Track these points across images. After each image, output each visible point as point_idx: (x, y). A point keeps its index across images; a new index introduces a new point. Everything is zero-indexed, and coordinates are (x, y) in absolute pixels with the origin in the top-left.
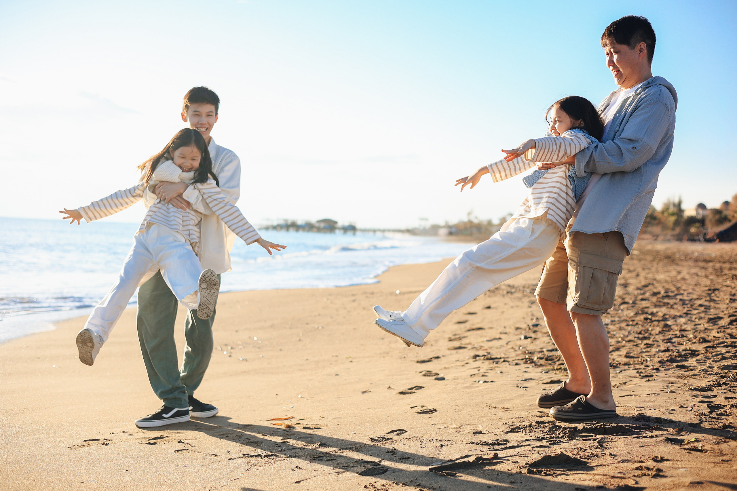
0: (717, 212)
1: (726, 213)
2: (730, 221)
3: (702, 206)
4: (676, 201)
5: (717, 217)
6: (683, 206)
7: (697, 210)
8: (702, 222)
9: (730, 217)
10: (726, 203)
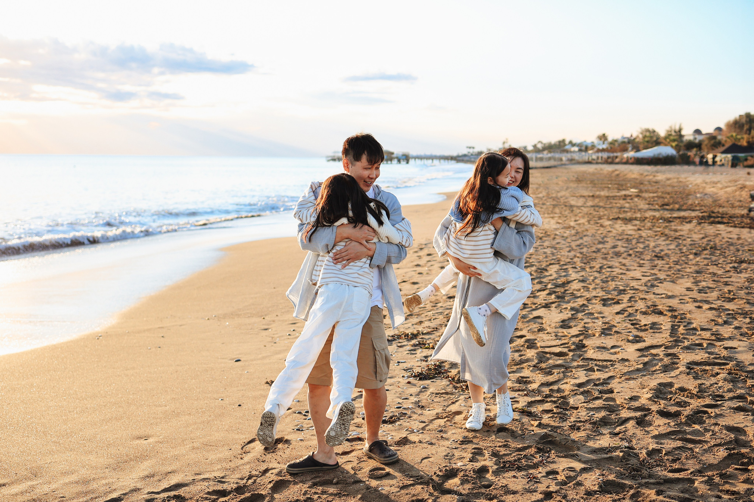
0: (712, 137)
1: (719, 137)
2: (723, 145)
3: (698, 132)
4: (677, 128)
5: (712, 142)
6: (683, 133)
7: (694, 135)
8: (698, 146)
9: (723, 142)
10: (719, 129)
